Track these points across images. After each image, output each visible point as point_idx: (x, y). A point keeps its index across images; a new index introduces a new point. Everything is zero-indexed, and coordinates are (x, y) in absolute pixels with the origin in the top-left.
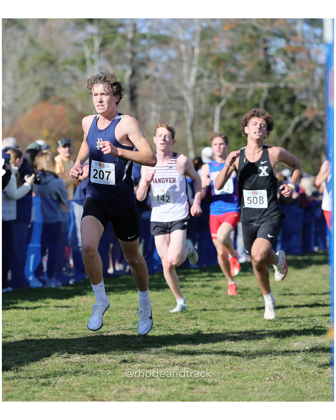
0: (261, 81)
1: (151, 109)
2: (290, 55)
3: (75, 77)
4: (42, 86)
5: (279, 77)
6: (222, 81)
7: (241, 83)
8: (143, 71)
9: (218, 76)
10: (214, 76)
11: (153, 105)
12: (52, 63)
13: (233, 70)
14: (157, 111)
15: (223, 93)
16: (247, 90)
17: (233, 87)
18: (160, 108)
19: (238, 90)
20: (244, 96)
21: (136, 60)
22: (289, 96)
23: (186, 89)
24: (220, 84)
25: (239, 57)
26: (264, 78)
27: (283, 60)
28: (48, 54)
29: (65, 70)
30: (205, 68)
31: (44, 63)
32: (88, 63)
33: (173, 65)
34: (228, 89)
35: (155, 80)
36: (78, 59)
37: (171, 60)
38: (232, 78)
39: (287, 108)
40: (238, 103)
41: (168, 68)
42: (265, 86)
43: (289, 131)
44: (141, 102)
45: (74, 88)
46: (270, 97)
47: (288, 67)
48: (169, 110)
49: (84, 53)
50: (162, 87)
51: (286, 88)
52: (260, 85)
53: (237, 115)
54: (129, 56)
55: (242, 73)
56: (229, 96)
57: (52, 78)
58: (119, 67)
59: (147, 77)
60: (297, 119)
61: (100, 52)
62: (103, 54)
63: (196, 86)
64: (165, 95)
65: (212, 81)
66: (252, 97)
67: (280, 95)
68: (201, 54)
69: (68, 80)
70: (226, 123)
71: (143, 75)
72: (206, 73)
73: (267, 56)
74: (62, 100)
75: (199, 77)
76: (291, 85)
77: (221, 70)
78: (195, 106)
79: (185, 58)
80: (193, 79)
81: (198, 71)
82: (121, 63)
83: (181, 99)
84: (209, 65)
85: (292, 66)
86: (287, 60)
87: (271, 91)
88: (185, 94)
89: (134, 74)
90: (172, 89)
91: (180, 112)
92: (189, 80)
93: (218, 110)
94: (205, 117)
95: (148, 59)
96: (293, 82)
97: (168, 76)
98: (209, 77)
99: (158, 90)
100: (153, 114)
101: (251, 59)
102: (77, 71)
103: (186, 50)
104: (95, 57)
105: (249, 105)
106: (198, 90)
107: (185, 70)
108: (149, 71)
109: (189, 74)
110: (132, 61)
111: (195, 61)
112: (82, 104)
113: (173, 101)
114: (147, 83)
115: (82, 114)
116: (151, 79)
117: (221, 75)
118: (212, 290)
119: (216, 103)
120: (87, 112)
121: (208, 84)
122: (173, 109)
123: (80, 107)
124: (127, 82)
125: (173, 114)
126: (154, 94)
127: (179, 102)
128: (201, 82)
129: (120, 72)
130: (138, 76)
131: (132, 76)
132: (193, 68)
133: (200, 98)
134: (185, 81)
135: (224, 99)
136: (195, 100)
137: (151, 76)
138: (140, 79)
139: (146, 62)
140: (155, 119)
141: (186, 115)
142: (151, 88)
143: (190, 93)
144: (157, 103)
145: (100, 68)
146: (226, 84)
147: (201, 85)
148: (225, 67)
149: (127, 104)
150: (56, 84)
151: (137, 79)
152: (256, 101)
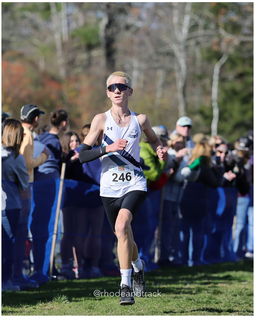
1: (132, 68)
3: (36, 27)
6: (222, 32)
7: (246, 35)
8: (122, 20)
9: (217, 26)
10: (212, 26)
11: (136, 63)
12: (6, 9)
13: (235, 18)
14: (139, 69)
17: (236, 41)
18: (144, 66)
19: (242, 43)
20: (250, 51)
23: (177, 42)
24: (219, 36)
29: (24, 17)
30: (201, 16)
32: (54, 10)
33: (161, 13)
34: (229, 43)
35: (137, 30)
37: (158, 6)
38: (235, 28)
41: (154, 15)
44: (119, 58)
45: (36, 41)
48: (156, 69)
50: (146, 40)
53: (241, 76)
55: (247, 22)
56: (231, 51)
58: (92, 15)
59: (128, 27)
63: (188, 39)
64: (151, 50)
65: (209, 32)
69: (27, 31)
70: (228, 86)
71: (122, 25)
72: (201, 23)
74: (21, 56)
75: (194, 27)
77: (222, 19)
78: (187, 64)
80: (185, 30)
81: (192, 20)
82: (95, 10)
83: (171, 54)
84: (207, 13)
88: (175, 48)
89: (111, 23)
90: (159, 43)
91: (170, 72)
92: (181, 31)
93: (217, 69)
94: (201, 78)
97: (154, 26)
98: (206, 27)
99: (142, 43)
100: (136, 74)
102: (38, 18)
106: (192, 43)
107: (175, 20)
108: (130, 20)
109: (180, 24)
111: (188, 8)
112: (45, 60)
113: (161, 58)
114: (127, 35)
115: (45, 74)
116: (133, 29)
117: (221, 24)
118: (209, 294)
119: (215, 60)
120: (52, 71)
121: (204, 36)
122: (161, 68)
123: (42, 65)
124: (102, 33)
125: (161, 74)
126: (136, 48)
127: (168, 59)
128: (195, 34)
129: (93, 21)
130: (116, 26)
131: (109, 26)
132: (186, 16)
133: (194, 53)
134: (176, 32)
135: (224, 55)
136: (187, 56)
137: (132, 26)
138: (119, 30)
139: (126, 8)
140: (138, 80)
141: (177, 75)
142: (132, 41)
143: (182, 47)
144: (140, 60)
145: (68, 15)
146: (227, 36)
147: (196, 37)
148: (225, 14)
149: (103, 61)
150: (12, 35)
151: (114, 29)
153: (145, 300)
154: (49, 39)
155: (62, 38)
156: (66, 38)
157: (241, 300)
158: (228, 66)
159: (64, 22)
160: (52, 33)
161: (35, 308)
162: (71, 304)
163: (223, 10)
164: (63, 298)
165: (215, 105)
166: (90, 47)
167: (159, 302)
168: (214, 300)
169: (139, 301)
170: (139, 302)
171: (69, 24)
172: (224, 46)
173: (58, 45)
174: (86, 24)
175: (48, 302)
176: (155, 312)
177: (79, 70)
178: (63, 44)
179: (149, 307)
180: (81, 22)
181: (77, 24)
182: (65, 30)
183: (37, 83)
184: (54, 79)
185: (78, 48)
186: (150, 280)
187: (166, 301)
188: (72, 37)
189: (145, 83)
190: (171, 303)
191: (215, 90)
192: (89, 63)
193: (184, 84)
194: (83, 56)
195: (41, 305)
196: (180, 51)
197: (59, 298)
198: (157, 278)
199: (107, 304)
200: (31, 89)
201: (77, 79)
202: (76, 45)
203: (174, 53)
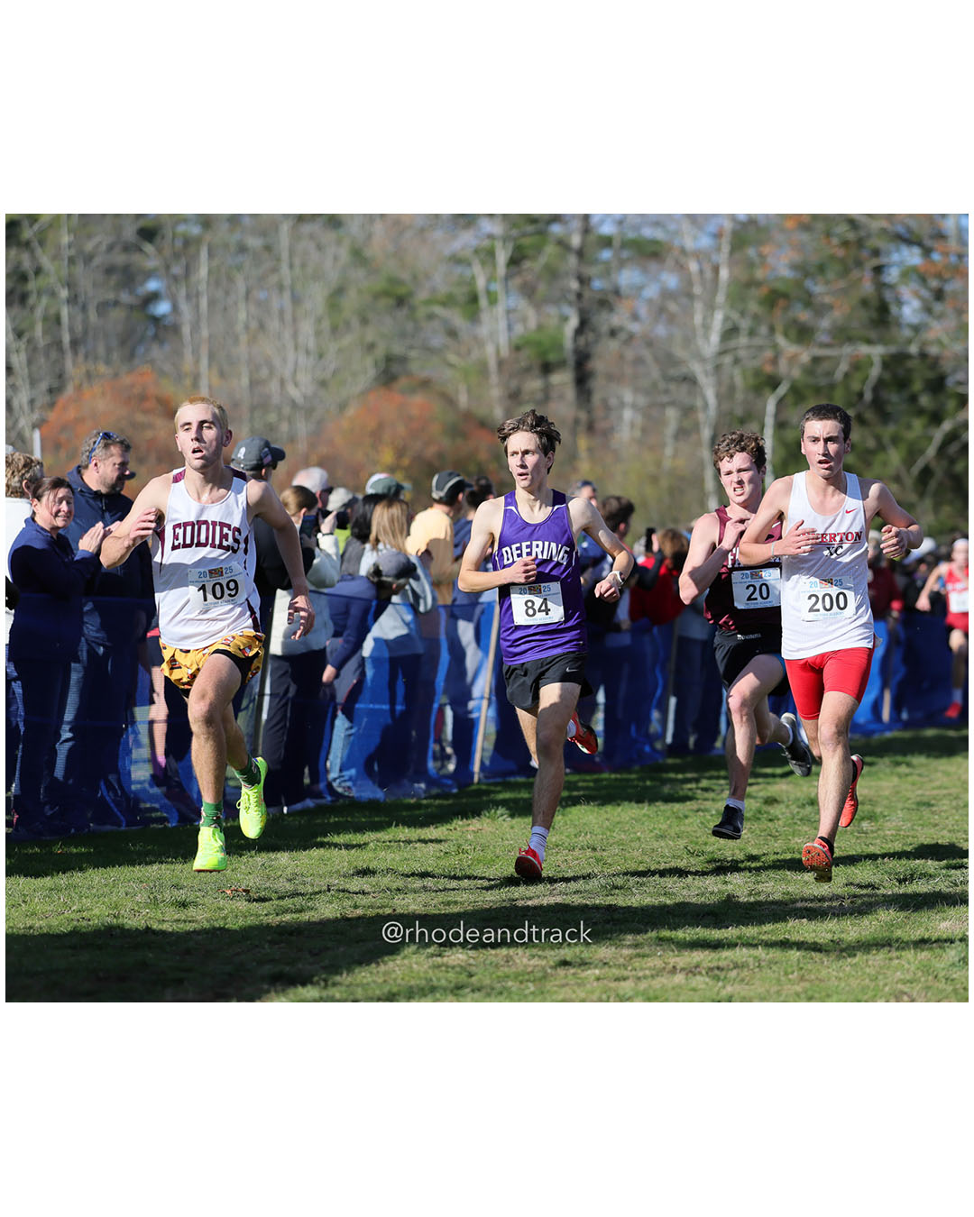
0: (869, 342)
1: (622, 405)
2: (934, 283)
3: (452, 333)
4: (380, 352)
5: (907, 333)
6: (781, 340)
7: (822, 346)
8: (605, 320)
9: (772, 330)
10: (763, 330)
11: (628, 396)
12: (401, 301)
13: (804, 316)
14: (634, 406)
15: (783, 367)
16: (836, 361)
17: (805, 357)
18: (642, 400)
19: (816, 360)
20: (830, 374)
21: (587, 294)
22: (930, 375)
23: (703, 360)
24: (775, 346)
25: (818, 288)
26: (873, 335)
27: (917, 294)
28: (394, 281)
29: (431, 317)
30: (743, 314)
31: (385, 302)
32: (483, 302)
33: (673, 307)
34: (793, 360)
35: (631, 337)
36: (461, 293)
37: (667, 294)
38: (803, 334)
39: (925, 400)
41: (660, 311)
42: (877, 352)
43: (931, 451)
44: (599, 387)
45: (452, 358)
46: (887, 376)
47: (928, 310)
48: (663, 406)
49: (473, 278)
50: (647, 354)
51: (923, 355)
52: (864, 349)
54: (574, 285)
55: (825, 323)
56: (796, 373)
57: (403, 335)
58: (552, 311)
59: (613, 333)
60: (947, 426)
61: (507, 278)
62: (517, 281)
63: (722, 353)
64: (655, 373)
65: (758, 341)
66: (847, 375)
67: (910, 371)
68: (733, 281)
69: (437, 340)
70: (791, 435)
71: (604, 329)
72: (745, 324)
73: (881, 286)
74: (425, 384)
75: (730, 332)
76: (933, 350)
77: (779, 318)
78: (718, 396)
79: (697, 290)
80: (715, 338)
81: (726, 319)
82: (556, 302)
83: (690, 380)
84: (753, 307)
85: (938, 307)
86: (925, 293)
87: (890, 363)
88: (697, 369)
89: (584, 326)
90: (668, 360)
91: (688, 411)
92: (706, 337)
93: (771, 407)
94: (744, 420)
95: (617, 292)
96: (939, 342)
97: (661, 330)
98: (752, 333)
99: (639, 361)
100: (628, 414)
101: (844, 292)
102: (457, 319)
103: (701, 272)
104: (497, 287)
106: (728, 359)
107: (698, 319)
108: (618, 318)
109: (706, 327)
110: (579, 296)
111: (720, 298)
112: (469, 391)
113: (672, 387)
114: (613, 345)
115: (468, 416)
116: (623, 336)
117: (779, 328)
118: (758, 804)
119: (767, 391)
120: (481, 411)
121: (749, 347)
122: (672, 403)
123: (463, 400)
124: (568, 343)
125: (672, 414)
126: (628, 370)
127: (684, 388)
128: (732, 343)
129: (553, 322)
130: (593, 330)
131: (579, 331)
132: (716, 312)
133: (732, 378)
134: (700, 342)
135: (784, 382)
136: (719, 383)
137: (621, 329)
138: (598, 336)
139: (611, 298)
140: (632, 425)
141: (701, 416)
142: (621, 357)
143: (709, 367)
144: (636, 390)
145: (509, 312)
146: (789, 348)
147: (735, 349)
148: (786, 309)
149: (570, 393)
150: (411, 347)
151: (591, 336)
152: (856, 386)
153: (644, 815)
154: (475, 354)
155: (498, 351)
156: (505, 352)
157: (813, 815)
158: (790, 400)
159: (502, 325)
160: (480, 343)
161: (451, 829)
162: (514, 822)
164: (499, 812)
166: (547, 368)
167: (668, 818)
168: (765, 816)
169: (633, 816)
170: (633, 819)
171: (510, 328)
173: (492, 363)
174: (540, 327)
175: (473, 817)
178: (501, 363)
179: (650, 828)
180: (532, 323)
181: (525, 328)
182: (503, 340)
183: (456, 431)
184: (483, 424)
185: (527, 370)
186: (652, 779)
188: (517, 348)
189: (644, 430)
190: (690, 820)
192: (546, 395)
193: (712, 433)
194: (534, 384)
195: (460, 823)
196: (706, 374)
197: (493, 811)
198: (665, 775)
199: (577, 823)
200: (446, 443)
202: (523, 364)
203: (695, 378)
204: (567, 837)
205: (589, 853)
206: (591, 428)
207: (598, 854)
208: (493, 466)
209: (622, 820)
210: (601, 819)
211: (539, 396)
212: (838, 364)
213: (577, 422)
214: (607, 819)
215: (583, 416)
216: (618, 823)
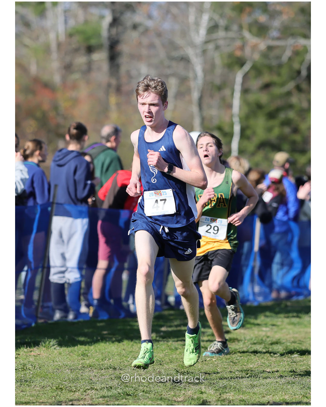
0: (306, 37)
3: (27, 24)
6: (247, 34)
7: (274, 39)
8: (129, 18)
9: (241, 27)
10: (235, 27)
11: (144, 69)
13: (263, 18)
16: (284, 49)
17: (262, 46)
18: (153, 72)
19: (270, 48)
20: (279, 57)
23: (194, 46)
24: (243, 38)
30: (222, 16)
34: (254, 47)
35: (146, 31)
38: (261, 30)
40: (270, 68)
41: (167, 13)
44: (124, 63)
45: (27, 41)
48: (167, 76)
50: (157, 42)
52: (302, 42)
53: (267, 86)
55: (276, 23)
56: (257, 57)
58: (95, 11)
59: (135, 27)
63: (207, 42)
64: (162, 54)
65: (231, 34)
66: (290, 59)
70: (252, 97)
71: (129, 24)
72: (222, 23)
75: (213, 28)
77: (246, 20)
78: (205, 71)
80: (203, 31)
81: (211, 19)
82: (97, 5)
83: (185, 60)
88: (190, 52)
89: (115, 22)
90: (172, 45)
91: (183, 80)
92: (198, 32)
93: (239, 78)
94: (220, 88)
97: (167, 26)
98: (227, 29)
99: (152, 46)
101: (290, 4)
102: (30, 14)
105: (285, 71)
106: (211, 46)
107: (192, 18)
108: (138, 18)
109: (197, 24)
112: (38, 63)
113: (174, 64)
114: (134, 35)
115: (36, 80)
116: (141, 29)
117: (245, 26)
119: (236, 67)
120: (45, 77)
121: (225, 39)
122: (174, 75)
123: (33, 69)
124: (105, 32)
126: (144, 52)
127: (182, 64)
128: (214, 36)
129: (95, 19)
130: (122, 25)
131: (113, 25)
132: (204, 14)
133: (213, 59)
134: (193, 34)
135: (248, 62)
136: (205, 62)
137: (140, 24)
138: (125, 29)
141: (192, 84)
142: (140, 44)
143: (199, 51)
144: (150, 65)
145: (65, 11)
146: (251, 39)
147: (216, 40)
148: (250, 14)
149: (105, 66)
151: (120, 28)
152: (296, 66)
154: (42, 39)
155: (57, 37)
156: (62, 37)
158: (253, 73)
159: (61, 20)
160: (46, 31)
161: (19, 354)
162: (62, 350)
163: (248, 9)
164: (51, 343)
165: (236, 120)
166: (90, 50)
171: (66, 22)
172: (248, 51)
173: (54, 46)
174: (86, 22)
175: (34, 347)
176: (160, 361)
177: (76, 76)
178: (59, 45)
180: (81, 19)
181: (76, 22)
182: (61, 28)
183: (27, 90)
184: (47, 86)
185: (76, 50)
187: (174, 348)
188: (70, 35)
191: (236, 102)
192: (89, 68)
193: (200, 95)
194: (81, 60)
195: (26, 350)
196: (197, 55)
197: (48, 342)
199: (104, 351)
201: (74, 87)
202: (74, 46)
203: (189, 57)
204: (97, 360)
205: (111, 371)
206: (118, 90)
207: (117, 372)
208: (52, 114)
209: (134, 350)
210: (119, 349)
211: (84, 68)
212: (284, 51)
213: (109, 85)
214: (124, 349)
215: (114, 82)
216: (131, 352)
